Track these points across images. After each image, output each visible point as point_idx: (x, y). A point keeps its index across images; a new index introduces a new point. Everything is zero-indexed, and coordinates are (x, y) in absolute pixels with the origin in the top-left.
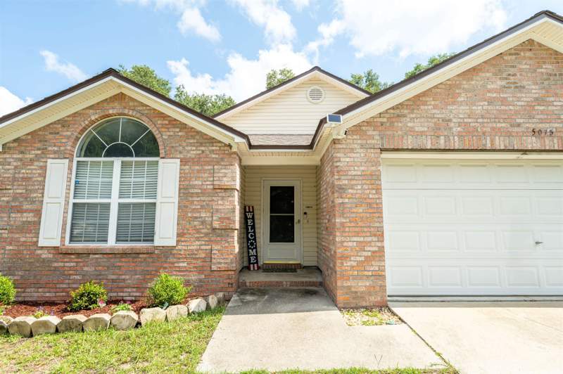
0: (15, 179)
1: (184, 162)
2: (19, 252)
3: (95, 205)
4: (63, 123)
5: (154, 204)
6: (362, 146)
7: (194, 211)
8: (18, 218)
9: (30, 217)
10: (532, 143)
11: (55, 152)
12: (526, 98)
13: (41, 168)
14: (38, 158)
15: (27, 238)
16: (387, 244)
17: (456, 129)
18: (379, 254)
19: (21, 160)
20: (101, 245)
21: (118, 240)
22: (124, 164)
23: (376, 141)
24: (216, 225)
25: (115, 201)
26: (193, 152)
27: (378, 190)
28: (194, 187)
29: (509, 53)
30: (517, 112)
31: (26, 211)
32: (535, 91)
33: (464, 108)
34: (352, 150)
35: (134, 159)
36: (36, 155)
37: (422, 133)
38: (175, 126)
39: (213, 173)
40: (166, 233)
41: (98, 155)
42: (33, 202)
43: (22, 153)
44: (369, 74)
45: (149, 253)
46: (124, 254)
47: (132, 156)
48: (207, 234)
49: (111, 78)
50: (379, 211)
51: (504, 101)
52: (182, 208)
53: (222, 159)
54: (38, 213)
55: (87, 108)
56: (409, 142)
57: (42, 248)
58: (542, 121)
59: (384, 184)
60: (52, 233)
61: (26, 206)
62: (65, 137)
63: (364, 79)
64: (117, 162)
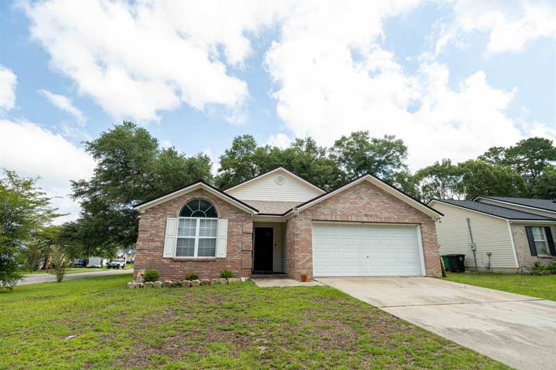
0: (151, 227)
1: (229, 221)
2: (154, 260)
3: (187, 239)
4: (174, 201)
5: (215, 239)
6: (305, 218)
7: (234, 242)
8: (153, 245)
9: (158, 244)
10: (365, 219)
11: (170, 214)
12: (363, 202)
13: (163, 221)
14: (162, 217)
15: (158, 254)
16: (313, 256)
17: (339, 213)
18: (310, 260)
19: (153, 217)
20: (192, 257)
21: (198, 255)
22: (201, 221)
23: (310, 217)
24: (244, 249)
25: (197, 237)
26: (234, 217)
27: (311, 235)
28: (234, 232)
29: (358, 185)
30: (360, 207)
31: (157, 241)
32: (367, 200)
33: (342, 205)
34: (302, 220)
35: (206, 218)
36: (161, 216)
37: (327, 214)
38: (225, 204)
39: (242, 226)
40: (221, 252)
41: (190, 216)
42: (159, 237)
43: (154, 214)
44: (309, 140)
45: (214, 261)
46: (203, 261)
47: (204, 216)
48: (239, 253)
49: (200, 183)
50: (311, 244)
51: (356, 203)
52: (229, 241)
53: (246, 220)
54: (163, 242)
55: (186, 194)
56: (322, 218)
57: (165, 258)
58: (369, 211)
59: (313, 233)
60: (170, 251)
61: (157, 239)
62: (175, 207)
63: (305, 143)
64: (198, 219)
